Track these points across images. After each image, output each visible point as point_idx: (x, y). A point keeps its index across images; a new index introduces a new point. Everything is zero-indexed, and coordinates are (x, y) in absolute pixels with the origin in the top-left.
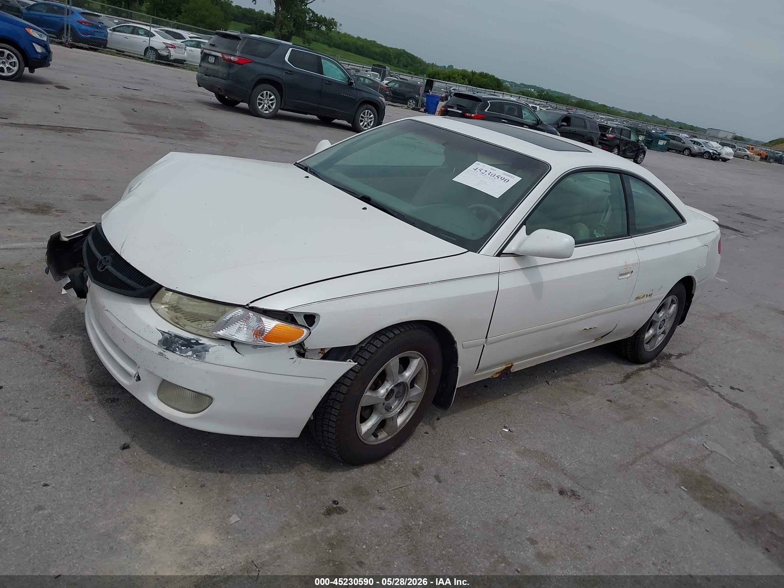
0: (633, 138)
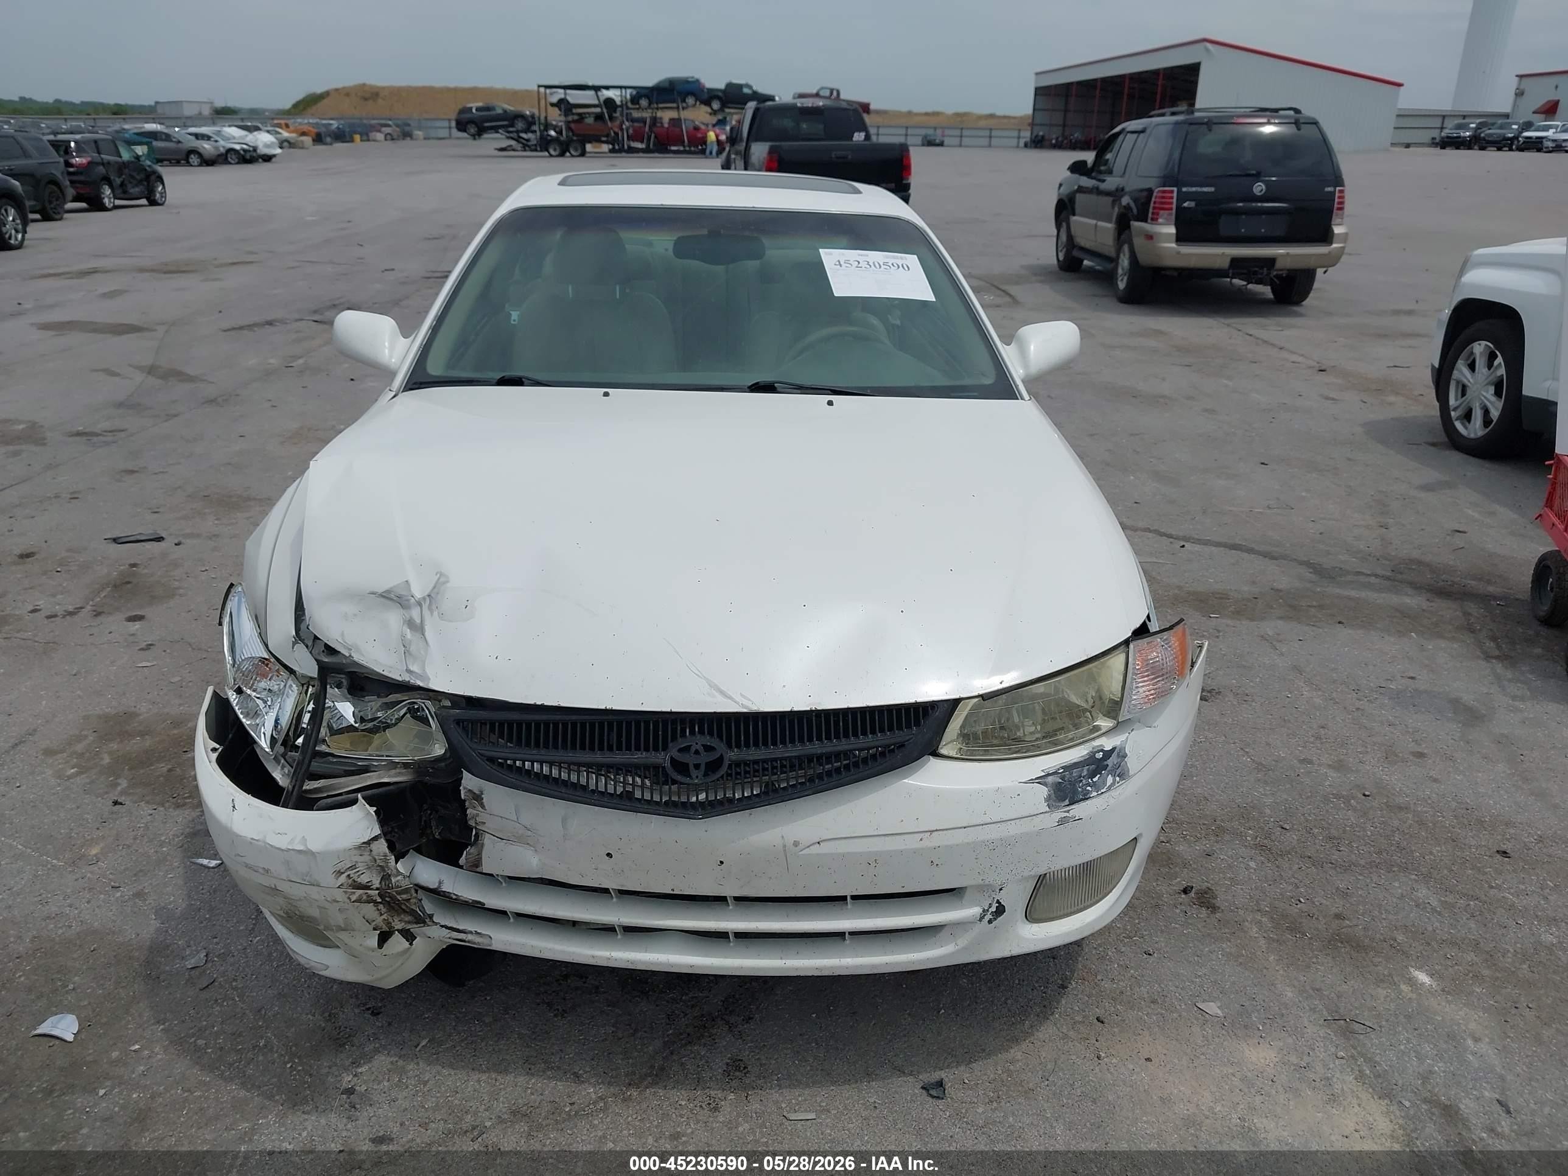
0: (126, 156)
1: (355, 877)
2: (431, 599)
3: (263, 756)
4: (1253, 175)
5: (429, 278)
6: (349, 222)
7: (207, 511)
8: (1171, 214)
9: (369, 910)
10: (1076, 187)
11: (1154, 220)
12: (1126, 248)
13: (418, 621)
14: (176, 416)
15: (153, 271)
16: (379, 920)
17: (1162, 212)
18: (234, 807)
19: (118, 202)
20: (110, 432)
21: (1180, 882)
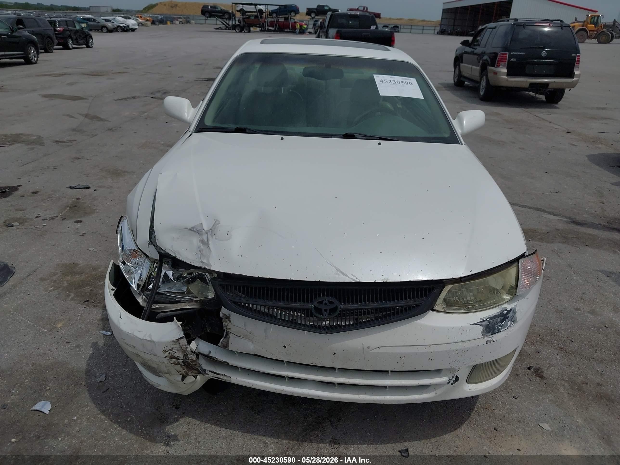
0: (78, 27)
1: (172, 354)
2: (212, 231)
3: (134, 292)
4: (541, 48)
5: (197, 81)
6: (165, 57)
7: (108, 176)
8: (505, 64)
9: (178, 367)
10: (464, 51)
11: (498, 66)
12: (484, 77)
13: (206, 240)
14: (96, 135)
15: (87, 74)
16: (183, 372)
17: (501, 63)
18: (120, 317)
19: (74, 46)
20: (70, 141)
21: (526, 364)
